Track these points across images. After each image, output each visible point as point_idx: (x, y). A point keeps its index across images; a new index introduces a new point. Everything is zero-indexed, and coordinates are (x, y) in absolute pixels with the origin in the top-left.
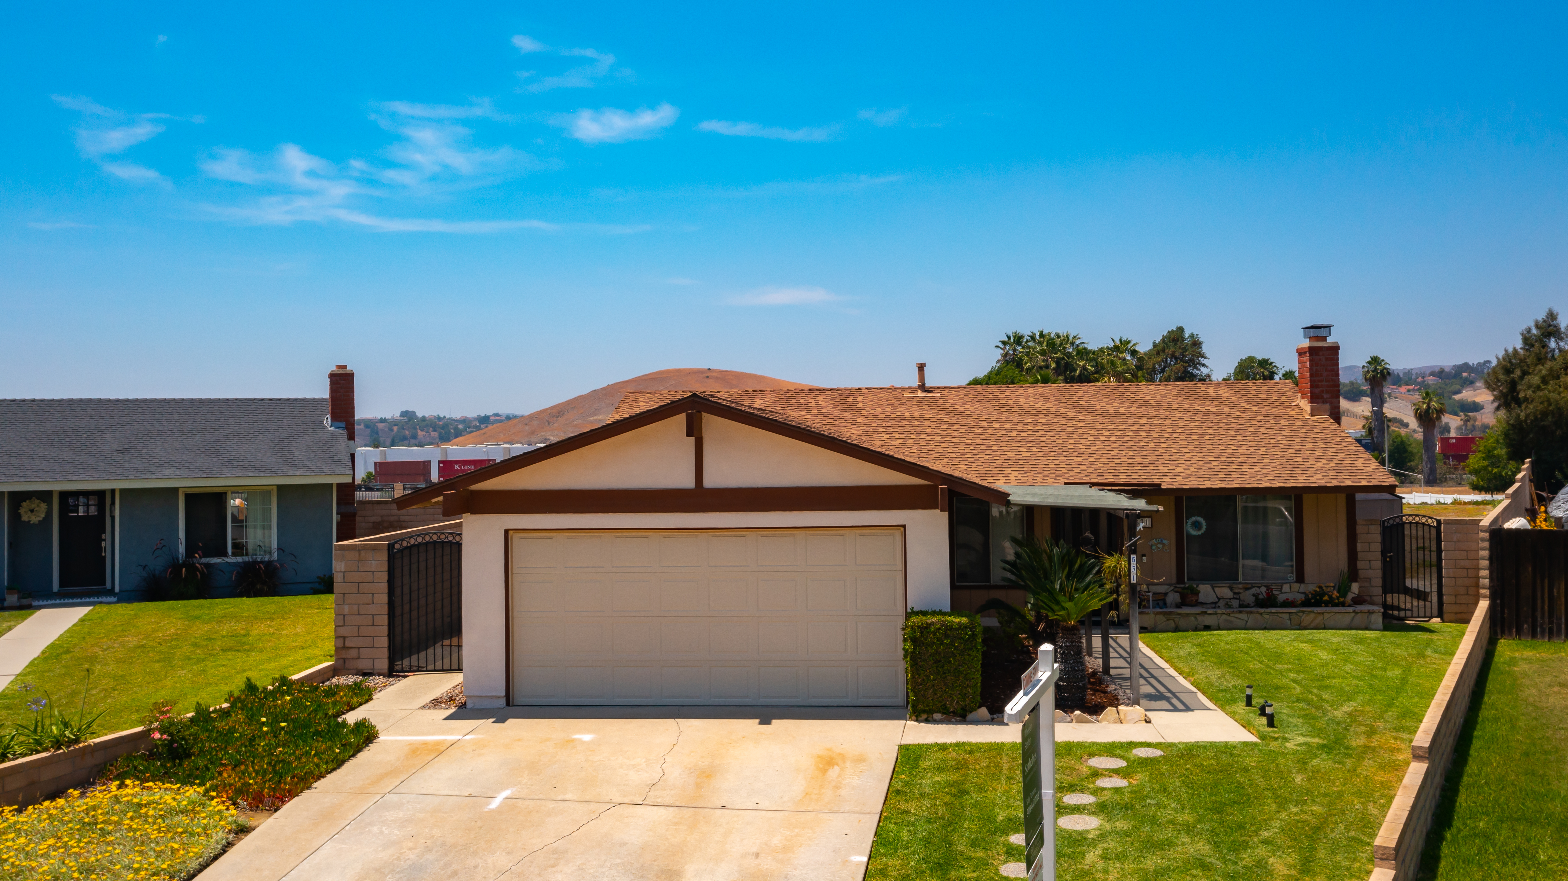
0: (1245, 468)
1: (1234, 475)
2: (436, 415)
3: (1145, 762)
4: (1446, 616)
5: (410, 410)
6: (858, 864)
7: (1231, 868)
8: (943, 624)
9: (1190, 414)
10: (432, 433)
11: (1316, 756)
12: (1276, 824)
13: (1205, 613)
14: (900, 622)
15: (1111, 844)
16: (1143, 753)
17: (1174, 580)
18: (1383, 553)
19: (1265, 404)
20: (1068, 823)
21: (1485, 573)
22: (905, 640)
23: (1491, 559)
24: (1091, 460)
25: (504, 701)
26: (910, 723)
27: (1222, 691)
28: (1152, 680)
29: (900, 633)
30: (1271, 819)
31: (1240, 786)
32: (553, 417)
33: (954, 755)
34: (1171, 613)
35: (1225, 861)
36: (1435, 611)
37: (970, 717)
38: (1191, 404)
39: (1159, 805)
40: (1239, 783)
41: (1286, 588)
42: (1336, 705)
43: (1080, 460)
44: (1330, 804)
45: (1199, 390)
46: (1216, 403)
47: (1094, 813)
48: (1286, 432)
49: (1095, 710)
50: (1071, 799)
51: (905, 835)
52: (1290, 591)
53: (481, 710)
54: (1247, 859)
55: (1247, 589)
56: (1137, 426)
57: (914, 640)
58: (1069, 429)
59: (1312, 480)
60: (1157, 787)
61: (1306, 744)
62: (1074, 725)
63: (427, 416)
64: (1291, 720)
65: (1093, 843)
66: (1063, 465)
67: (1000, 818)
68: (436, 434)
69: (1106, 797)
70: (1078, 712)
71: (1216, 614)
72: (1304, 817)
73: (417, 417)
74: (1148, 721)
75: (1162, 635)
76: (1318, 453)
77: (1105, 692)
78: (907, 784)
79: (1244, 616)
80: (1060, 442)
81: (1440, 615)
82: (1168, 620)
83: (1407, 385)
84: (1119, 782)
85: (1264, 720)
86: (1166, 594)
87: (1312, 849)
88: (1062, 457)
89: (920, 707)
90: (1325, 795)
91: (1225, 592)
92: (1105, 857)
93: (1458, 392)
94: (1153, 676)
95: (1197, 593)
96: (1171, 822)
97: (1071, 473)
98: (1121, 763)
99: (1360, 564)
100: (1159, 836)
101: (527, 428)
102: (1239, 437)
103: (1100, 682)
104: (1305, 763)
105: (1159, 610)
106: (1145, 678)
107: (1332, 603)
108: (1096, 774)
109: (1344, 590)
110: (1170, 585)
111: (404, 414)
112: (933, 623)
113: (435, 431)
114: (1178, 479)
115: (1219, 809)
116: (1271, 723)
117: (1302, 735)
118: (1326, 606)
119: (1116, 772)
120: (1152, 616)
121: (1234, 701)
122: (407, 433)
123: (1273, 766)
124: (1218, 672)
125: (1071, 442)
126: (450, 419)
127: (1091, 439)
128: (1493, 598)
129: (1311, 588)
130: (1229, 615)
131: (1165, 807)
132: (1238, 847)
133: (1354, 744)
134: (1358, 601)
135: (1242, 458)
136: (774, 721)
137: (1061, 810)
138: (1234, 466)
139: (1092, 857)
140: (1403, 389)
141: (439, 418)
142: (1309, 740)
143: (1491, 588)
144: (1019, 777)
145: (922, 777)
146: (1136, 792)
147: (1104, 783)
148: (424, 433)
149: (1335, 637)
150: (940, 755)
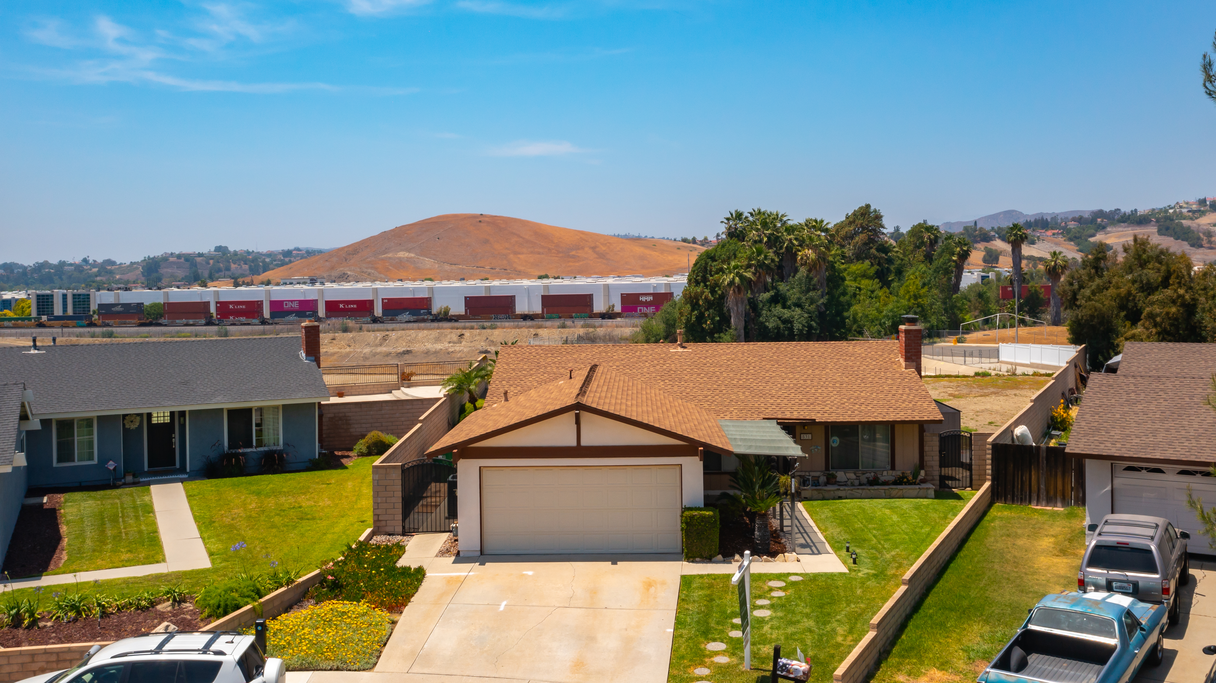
0: (863, 407)
1: (856, 412)
2: (246, 249)
3: (794, 584)
4: (973, 487)
5: (223, 245)
6: (670, 632)
7: (821, 631)
8: (701, 515)
9: (837, 367)
10: (243, 266)
11: (870, 580)
12: (843, 613)
13: (839, 489)
14: (679, 512)
15: (775, 623)
16: (793, 578)
17: (824, 469)
18: (940, 452)
19: (881, 359)
20: (758, 613)
21: (989, 467)
22: (682, 523)
23: (992, 459)
24: (779, 401)
25: (479, 553)
26: (685, 563)
27: (838, 542)
28: (805, 535)
29: (679, 519)
30: (842, 610)
31: (833, 595)
32: (349, 254)
33: (706, 580)
34: (820, 490)
35: (819, 629)
36: (968, 484)
37: (713, 559)
38: (838, 359)
39: (797, 605)
40: (833, 594)
41: (885, 473)
42: (889, 551)
43: (772, 401)
44: (869, 603)
45: (844, 348)
46: (852, 358)
47: (769, 609)
48: (890, 381)
49: (773, 554)
50: (760, 602)
51: (688, 620)
52: (887, 475)
53: (468, 557)
54: (828, 628)
55: (864, 474)
56: (806, 376)
57: (687, 523)
58: (767, 378)
59: (898, 416)
60: (797, 596)
61: (867, 574)
62: (763, 563)
63: (237, 250)
64: (865, 560)
65: (767, 622)
66: (762, 405)
67: (729, 612)
68: (246, 267)
69: (774, 601)
70: (765, 557)
71: (845, 490)
72: (856, 609)
73: (229, 252)
74: (798, 561)
75: (815, 503)
76: (904, 397)
77: (780, 543)
78: (687, 596)
79: (860, 491)
80: (761, 388)
81: (971, 486)
82: (819, 493)
83: (1052, 229)
84: (781, 594)
85: (852, 561)
86: (819, 477)
87: (856, 623)
88: (762, 399)
89: (690, 555)
90: (868, 599)
91: (852, 476)
92: (772, 628)
93: (1093, 235)
94: (806, 532)
95: (835, 477)
96: (800, 613)
97: (767, 411)
98: (783, 584)
99: (926, 458)
100: (794, 619)
101: (327, 263)
102: (863, 385)
103: (778, 536)
104: (864, 584)
105: (814, 488)
106: (801, 533)
107: (909, 483)
108: (771, 590)
109: (915, 475)
110: (821, 472)
111: (218, 249)
112: (696, 515)
113: (246, 264)
114: (826, 415)
115: (821, 606)
116: (855, 562)
117: (867, 569)
118: (905, 484)
119: (780, 588)
121: (841, 548)
122: (222, 265)
123: (849, 585)
124: (838, 530)
125: (768, 388)
126: (258, 253)
127: (779, 386)
128: (993, 480)
129: (899, 473)
130: (852, 490)
131: (799, 606)
132: (825, 623)
133: (889, 573)
134: (923, 481)
135: (862, 400)
136: (618, 563)
137: (755, 607)
138: (857, 406)
139: (766, 628)
140: (1050, 233)
141: (248, 253)
142: (870, 571)
143: (992, 475)
144: (737, 592)
145: (693, 592)
146: (788, 599)
147: (775, 594)
148: (236, 266)
149: (905, 504)
150: (701, 581)
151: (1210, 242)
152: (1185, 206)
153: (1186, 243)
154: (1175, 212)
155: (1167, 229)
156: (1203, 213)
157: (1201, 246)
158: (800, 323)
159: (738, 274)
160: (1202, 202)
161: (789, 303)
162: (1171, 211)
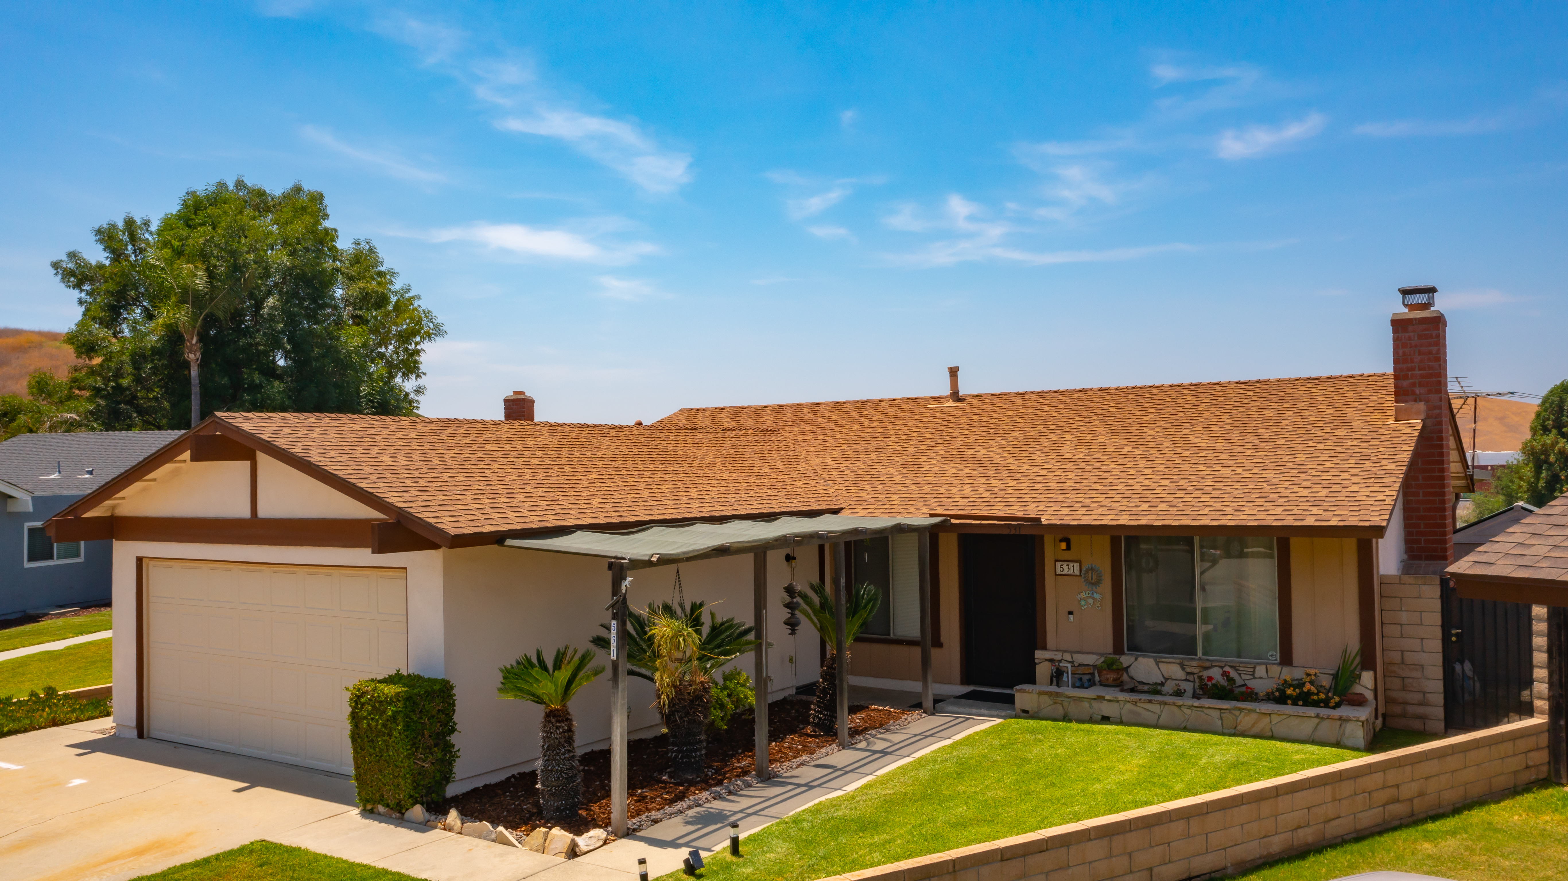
17: (1107, 649)
18: (1447, 630)
19: (1355, 404)
25: (134, 733)
26: (352, 813)
37: (407, 815)
41: (1260, 671)
55: (1205, 668)
79: (1155, 708)
82: (1055, 703)
91: (1172, 669)
95: (1123, 670)
107: (1307, 701)
110: (1102, 655)
120: (1035, 696)
128: (1554, 714)
129: (1300, 673)
130: (1135, 703)
134: (1353, 700)
143: (1550, 698)
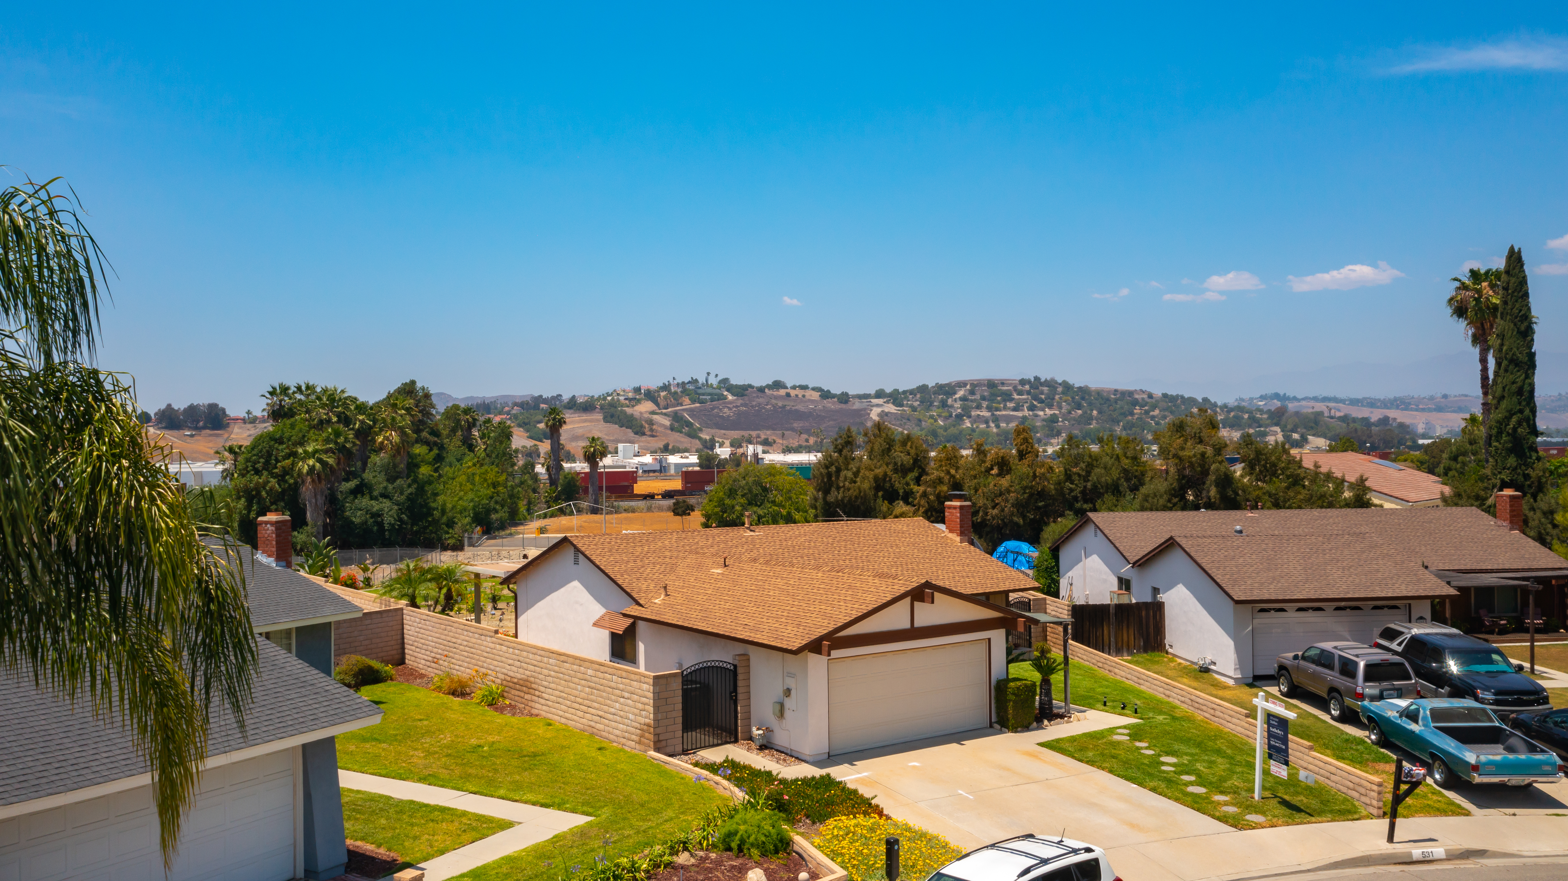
11: (1179, 723)
12: (1224, 748)
14: (986, 686)
16: (1122, 731)
19: (930, 535)
20: (1166, 760)
25: (827, 755)
30: (1219, 746)
44: (1222, 738)
51: (1134, 775)
53: (821, 761)
69: (1157, 749)
74: (1085, 719)
85: (1130, 711)
117: (1155, 715)
121: (1092, 705)
147: (1139, 745)
151: (652, 430)
152: (622, 393)
153: (629, 430)
154: (613, 399)
155: (612, 416)
156: (638, 401)
157: (644, 434)
158: (391, 516)
159: (320, 460)
160: (637, 390)
161: (375, 493)
162: (609, 398)
